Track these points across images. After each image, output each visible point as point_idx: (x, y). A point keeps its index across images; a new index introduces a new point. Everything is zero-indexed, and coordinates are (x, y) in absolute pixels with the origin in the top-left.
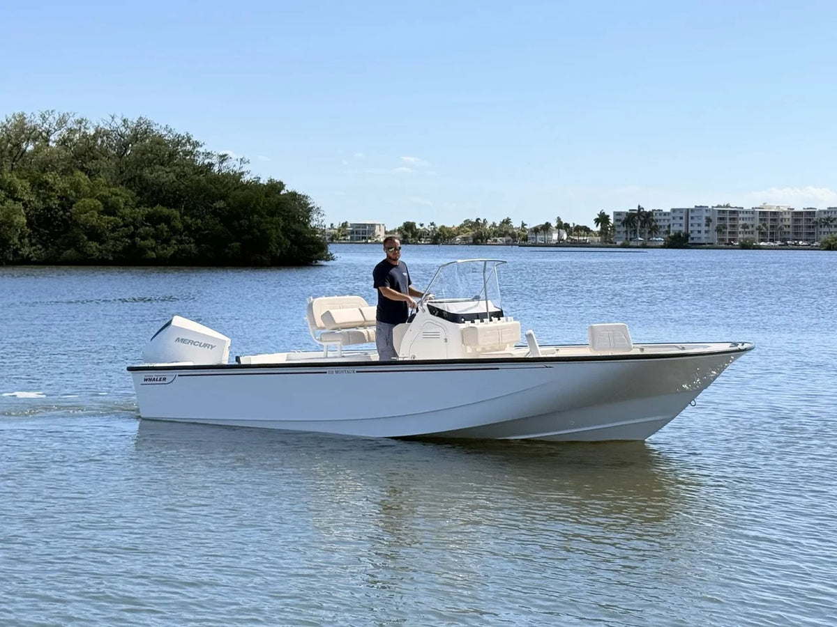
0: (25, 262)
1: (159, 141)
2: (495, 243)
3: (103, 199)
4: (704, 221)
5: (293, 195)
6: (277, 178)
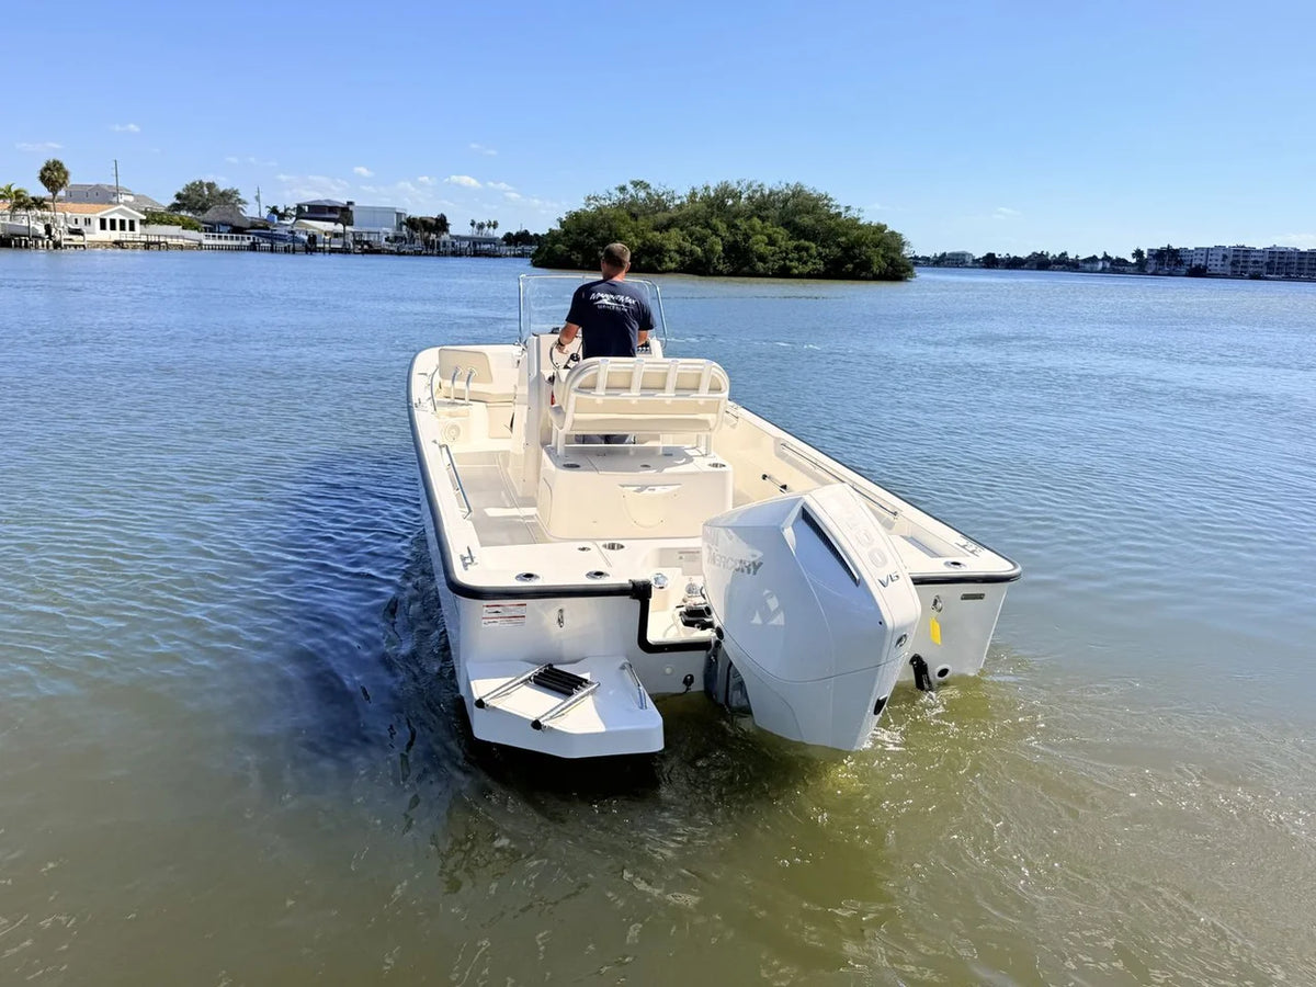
0: (719, 274)
3: (769, 236)
4: (1220, 258)
5: (893, 233)
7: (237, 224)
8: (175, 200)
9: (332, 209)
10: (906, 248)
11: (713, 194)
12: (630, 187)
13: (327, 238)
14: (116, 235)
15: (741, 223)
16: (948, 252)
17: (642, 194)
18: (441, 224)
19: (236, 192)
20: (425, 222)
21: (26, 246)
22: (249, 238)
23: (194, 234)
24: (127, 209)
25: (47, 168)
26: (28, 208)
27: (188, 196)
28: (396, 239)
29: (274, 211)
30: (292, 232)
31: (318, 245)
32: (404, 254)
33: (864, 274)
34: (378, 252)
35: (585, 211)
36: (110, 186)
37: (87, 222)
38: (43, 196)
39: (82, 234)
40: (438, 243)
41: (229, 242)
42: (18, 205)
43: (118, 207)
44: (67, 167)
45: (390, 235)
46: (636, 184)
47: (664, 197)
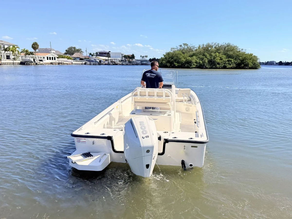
0: (207, 68)
3: (220, 57)
5: (255, 56)
7: (81, 58)
8: (65, 52)
9: (105, 53)
10: (258, 60)
11: (205, 46)
12: (183, 45)
13: (104, 61)
14: (51, 61)
15: (213, 54)
16: (269, 61)
17: (186, 47)
18: (133, 57)
19: (81, 49)
20: (129, 56)
21: (29, 64)
22: (84, 61)
23: (70, 60)
24: (53, 54)
25: (33, 44)
26: (29, 55)
27: (69, 51)
28: (122, 61)
29: (91, 54)
30: (95, 60)
31: (102, 63)
32: (123, 65)
33: (247, 67)
34: (117, 64)
35: (170, 52)
36: (49, 49)
37: (44, 58)
38: (33, 52)
39: (42, 61)
40: (132, 62)
41: (79, 63)
42: (27, 54)
43: (51, 54)
44: (38, 44)
45: (120, 60)
46: (184, 44)
47: (192, 48)
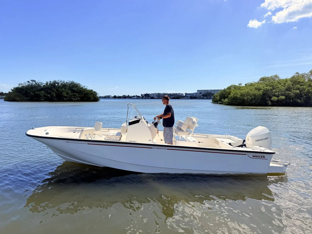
0: (55, 101)
1: (75, 84)
2: (127, 98)
3: (67, 92)
4: (156, 95)
6: (92, 89)
11: (52, 83)
12: (30, 81)
15: (60, 89)
16: (106, 95)
17: (34, 83)
33: (89, 100)
46: (32, 81)
47: (40, 84)
